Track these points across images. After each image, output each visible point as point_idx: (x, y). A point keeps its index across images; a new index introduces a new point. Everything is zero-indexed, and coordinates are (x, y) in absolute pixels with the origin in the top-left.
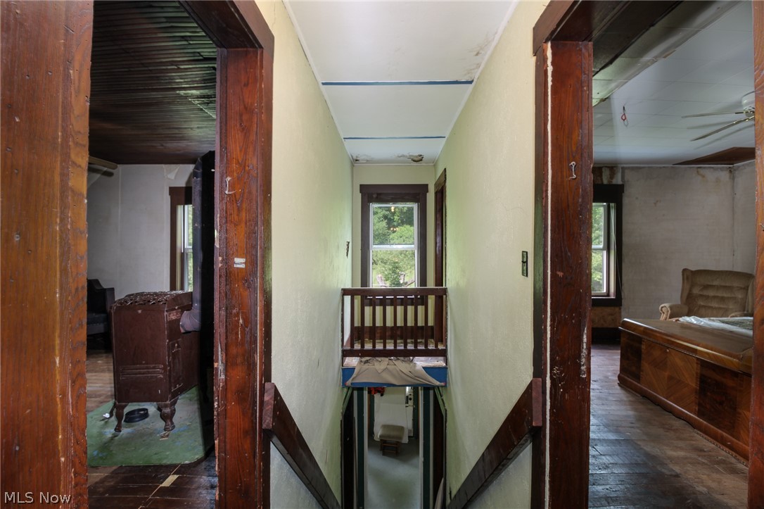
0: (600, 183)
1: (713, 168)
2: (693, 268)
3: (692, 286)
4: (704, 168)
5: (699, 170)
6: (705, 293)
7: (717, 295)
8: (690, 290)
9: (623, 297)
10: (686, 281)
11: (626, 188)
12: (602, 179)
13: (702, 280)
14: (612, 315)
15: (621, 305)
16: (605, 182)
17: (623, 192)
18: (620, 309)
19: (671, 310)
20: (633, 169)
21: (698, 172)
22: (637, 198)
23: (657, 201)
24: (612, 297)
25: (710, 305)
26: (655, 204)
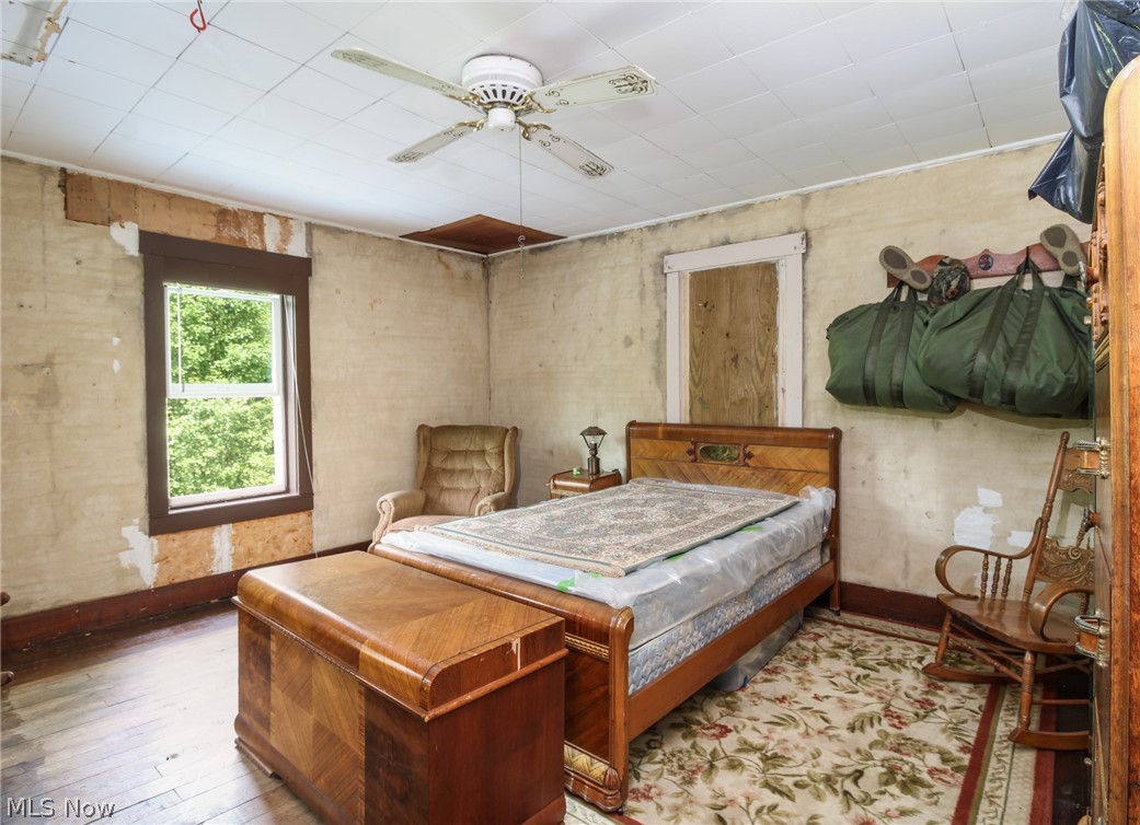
0: (259, 247)
1: (460, 254)
2: (433, 424)
3: (431, 456)
4: (449, 252)
5: (441, 254)
6: (449, 465)
7: (464, 467)
8: (429, 463)
9: (314, 491)
10: (422, 448)
11: (316, 267)
12: (262, 241)
13: (443, 443)
14: (293, 531)
15: (312, 508)
16: (271, 248)
17: (311, 275)
18: (310, 515)
19: (395, 504)
20: (328, 230)
21: (439, 257)
22: (338, 292)
23: (375, 301)
24: (295, 492)
25: (455, 485)
26: (372, 305)
